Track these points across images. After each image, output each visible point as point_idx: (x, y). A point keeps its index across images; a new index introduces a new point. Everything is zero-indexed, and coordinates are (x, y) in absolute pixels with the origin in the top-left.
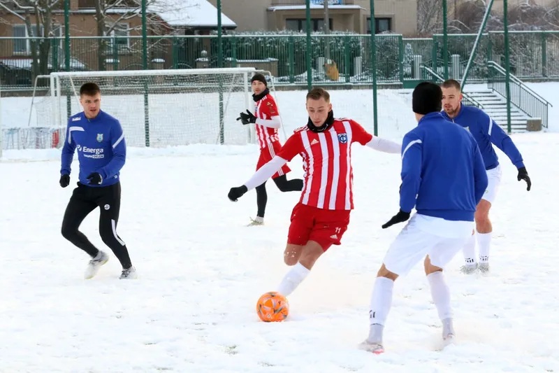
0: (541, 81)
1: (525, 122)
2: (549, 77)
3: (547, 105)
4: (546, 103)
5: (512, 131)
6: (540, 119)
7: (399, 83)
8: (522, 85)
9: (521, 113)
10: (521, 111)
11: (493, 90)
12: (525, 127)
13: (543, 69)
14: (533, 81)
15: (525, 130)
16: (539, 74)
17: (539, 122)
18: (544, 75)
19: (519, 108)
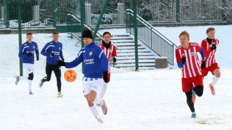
0: (175, 26)
1: (154, 61)
2: (182, 22)
3: (173, 46)
4: (172, 44)
5: (139, 68)
6: (166, 57)
7: (52, 28)
8: (153, 30)
9: (153, 53)
10: (152, 51)
11: (131, 33)
12: (154, 64)
13: (177, 16)
14: (168, 26)
15: (154, 68)
16: (174, 20)
17: (165, 60)
18: (178, 21)
19: (151, 48)
